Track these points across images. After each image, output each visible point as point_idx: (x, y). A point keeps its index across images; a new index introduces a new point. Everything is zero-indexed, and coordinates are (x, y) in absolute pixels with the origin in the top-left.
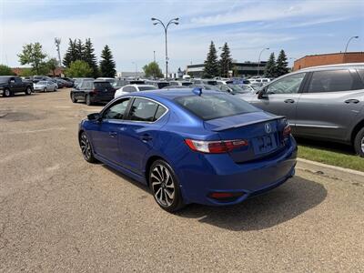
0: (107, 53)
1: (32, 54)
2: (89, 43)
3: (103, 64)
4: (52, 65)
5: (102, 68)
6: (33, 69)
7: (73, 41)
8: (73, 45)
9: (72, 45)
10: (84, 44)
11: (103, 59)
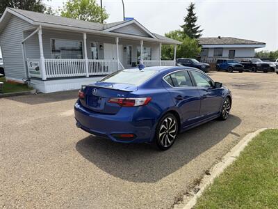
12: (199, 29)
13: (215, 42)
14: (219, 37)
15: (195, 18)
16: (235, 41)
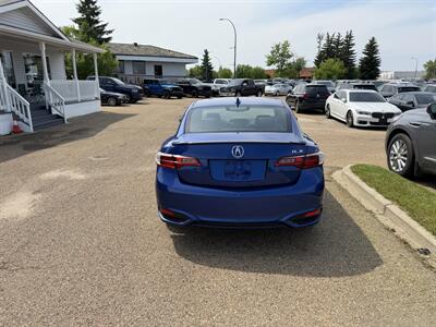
0: (372, 48)
1: (280, 54)
2: (349, 37)
3: (364, 62)
4: (299, 65)
5: (361, 67)
6: (277, 71)
7: (331, 35)
8: (330, 41)
9: (328, 40)
10: (343, 38)
11: (364, 56)
12: (107, 29)
13: (131, 51)
14: (136, 44)
15: (96, 8)
16: (159, 52)
